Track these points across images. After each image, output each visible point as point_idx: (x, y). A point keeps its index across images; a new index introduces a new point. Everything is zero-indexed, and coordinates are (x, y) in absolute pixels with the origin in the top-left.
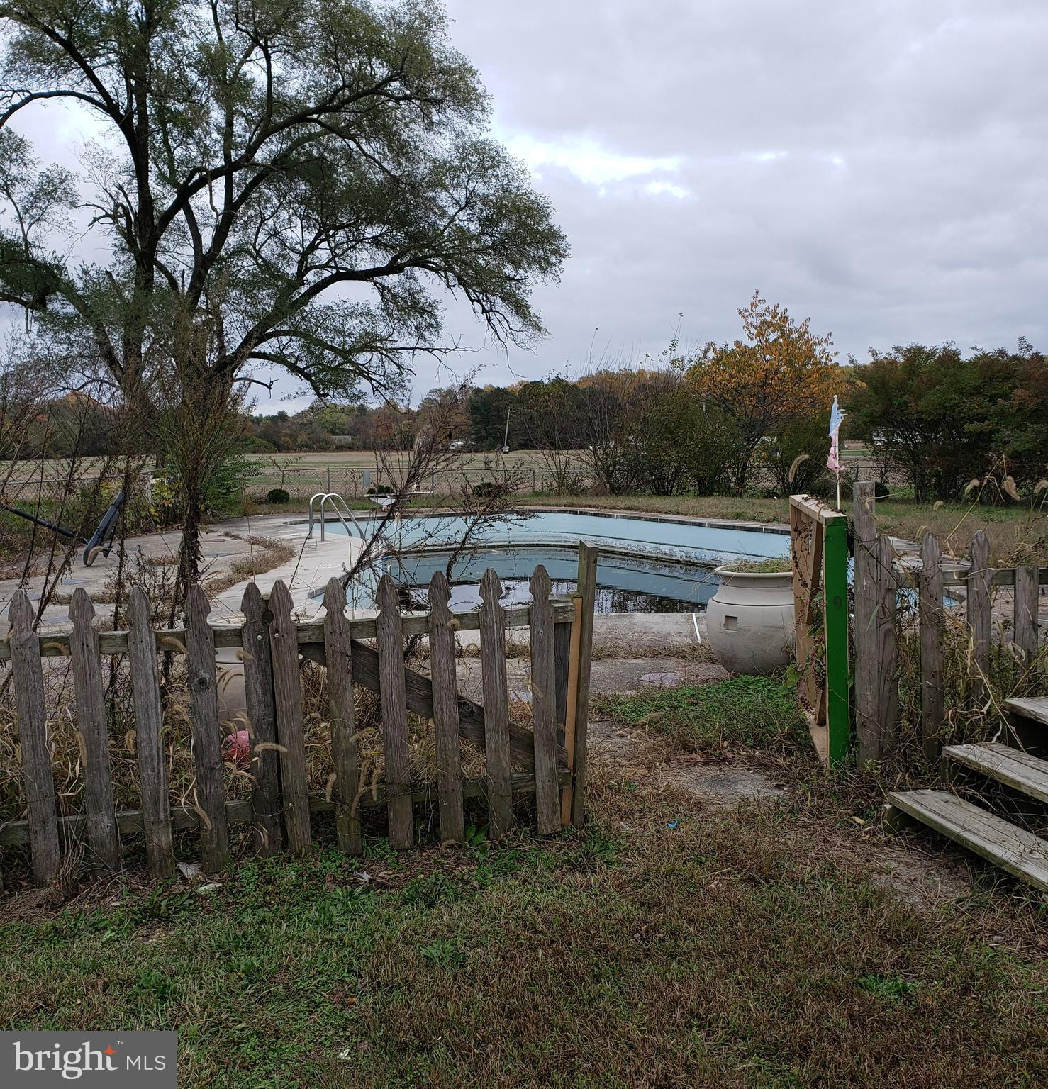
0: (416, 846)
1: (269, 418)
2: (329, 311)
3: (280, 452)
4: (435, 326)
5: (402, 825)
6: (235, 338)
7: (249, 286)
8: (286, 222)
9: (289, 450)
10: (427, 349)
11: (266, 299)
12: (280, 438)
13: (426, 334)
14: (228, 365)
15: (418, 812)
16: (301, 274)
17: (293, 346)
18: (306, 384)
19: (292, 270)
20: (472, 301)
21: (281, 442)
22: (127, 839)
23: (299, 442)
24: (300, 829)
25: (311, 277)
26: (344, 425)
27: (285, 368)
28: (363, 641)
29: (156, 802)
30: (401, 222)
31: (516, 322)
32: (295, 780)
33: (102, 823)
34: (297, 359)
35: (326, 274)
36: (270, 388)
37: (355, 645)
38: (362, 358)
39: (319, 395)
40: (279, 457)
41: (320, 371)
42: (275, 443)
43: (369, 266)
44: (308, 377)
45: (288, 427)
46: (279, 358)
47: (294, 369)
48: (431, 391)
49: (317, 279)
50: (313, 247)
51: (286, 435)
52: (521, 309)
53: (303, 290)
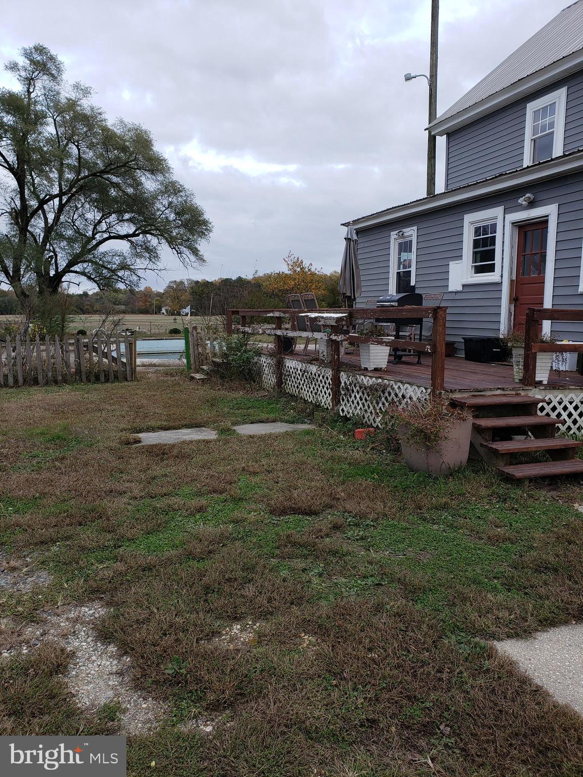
0: (105, 382)
1: (78, 295)
2: (104, 254)
3: (84, 314)
4: (157, 257)
5: (102, 378)
6: (62, 264)
7: (70, 240)
8: (88, 209)
9: (89, 313)
10: (151, 269)
11: (77, 248)
12: (84, 307)
13: (153, 260)
14: (59, 276)
15: (105, 375)
16: (94, 234)
17: (89, 268)
18: (95, 285)
19: (90, 233)
20: (172, 249)
21: (85, 309)
22: (54, 377)
23: (95, 308)
24: (84, 378)
25: (98, 237)
26: (121, 299)
27: (86, 278)
28: (95, 345)
29: (59, 371)
30: (140, 212)
31: (193, 258)
32: (83, 369)
33: (50, 374)
34: (91, 274)
35: (106, 235)
36: (79, 286)
37: (93, 346)
38: (120, 273)
39: (100, 289)
40: (83, 317)
41: (101, 279)
42: (81, 310)
43: (125, 233)
44: (95, 282)
45: (89, 300)
46: (83, 273)
47: (89, 278)
48: (170, 282)
49: (100, 239)
50: (100, 222)
51: (87, 305)
52: (195, 252)
53: (94, 242)
